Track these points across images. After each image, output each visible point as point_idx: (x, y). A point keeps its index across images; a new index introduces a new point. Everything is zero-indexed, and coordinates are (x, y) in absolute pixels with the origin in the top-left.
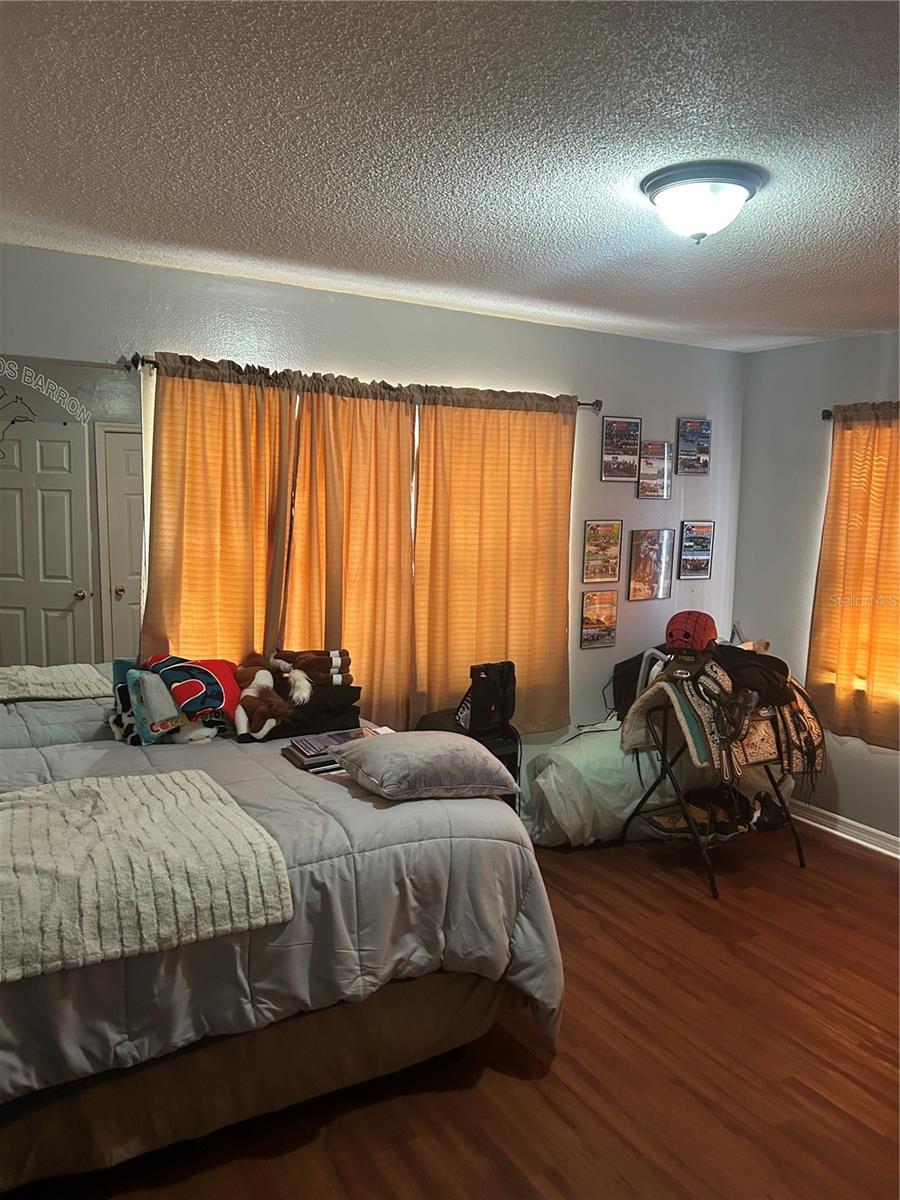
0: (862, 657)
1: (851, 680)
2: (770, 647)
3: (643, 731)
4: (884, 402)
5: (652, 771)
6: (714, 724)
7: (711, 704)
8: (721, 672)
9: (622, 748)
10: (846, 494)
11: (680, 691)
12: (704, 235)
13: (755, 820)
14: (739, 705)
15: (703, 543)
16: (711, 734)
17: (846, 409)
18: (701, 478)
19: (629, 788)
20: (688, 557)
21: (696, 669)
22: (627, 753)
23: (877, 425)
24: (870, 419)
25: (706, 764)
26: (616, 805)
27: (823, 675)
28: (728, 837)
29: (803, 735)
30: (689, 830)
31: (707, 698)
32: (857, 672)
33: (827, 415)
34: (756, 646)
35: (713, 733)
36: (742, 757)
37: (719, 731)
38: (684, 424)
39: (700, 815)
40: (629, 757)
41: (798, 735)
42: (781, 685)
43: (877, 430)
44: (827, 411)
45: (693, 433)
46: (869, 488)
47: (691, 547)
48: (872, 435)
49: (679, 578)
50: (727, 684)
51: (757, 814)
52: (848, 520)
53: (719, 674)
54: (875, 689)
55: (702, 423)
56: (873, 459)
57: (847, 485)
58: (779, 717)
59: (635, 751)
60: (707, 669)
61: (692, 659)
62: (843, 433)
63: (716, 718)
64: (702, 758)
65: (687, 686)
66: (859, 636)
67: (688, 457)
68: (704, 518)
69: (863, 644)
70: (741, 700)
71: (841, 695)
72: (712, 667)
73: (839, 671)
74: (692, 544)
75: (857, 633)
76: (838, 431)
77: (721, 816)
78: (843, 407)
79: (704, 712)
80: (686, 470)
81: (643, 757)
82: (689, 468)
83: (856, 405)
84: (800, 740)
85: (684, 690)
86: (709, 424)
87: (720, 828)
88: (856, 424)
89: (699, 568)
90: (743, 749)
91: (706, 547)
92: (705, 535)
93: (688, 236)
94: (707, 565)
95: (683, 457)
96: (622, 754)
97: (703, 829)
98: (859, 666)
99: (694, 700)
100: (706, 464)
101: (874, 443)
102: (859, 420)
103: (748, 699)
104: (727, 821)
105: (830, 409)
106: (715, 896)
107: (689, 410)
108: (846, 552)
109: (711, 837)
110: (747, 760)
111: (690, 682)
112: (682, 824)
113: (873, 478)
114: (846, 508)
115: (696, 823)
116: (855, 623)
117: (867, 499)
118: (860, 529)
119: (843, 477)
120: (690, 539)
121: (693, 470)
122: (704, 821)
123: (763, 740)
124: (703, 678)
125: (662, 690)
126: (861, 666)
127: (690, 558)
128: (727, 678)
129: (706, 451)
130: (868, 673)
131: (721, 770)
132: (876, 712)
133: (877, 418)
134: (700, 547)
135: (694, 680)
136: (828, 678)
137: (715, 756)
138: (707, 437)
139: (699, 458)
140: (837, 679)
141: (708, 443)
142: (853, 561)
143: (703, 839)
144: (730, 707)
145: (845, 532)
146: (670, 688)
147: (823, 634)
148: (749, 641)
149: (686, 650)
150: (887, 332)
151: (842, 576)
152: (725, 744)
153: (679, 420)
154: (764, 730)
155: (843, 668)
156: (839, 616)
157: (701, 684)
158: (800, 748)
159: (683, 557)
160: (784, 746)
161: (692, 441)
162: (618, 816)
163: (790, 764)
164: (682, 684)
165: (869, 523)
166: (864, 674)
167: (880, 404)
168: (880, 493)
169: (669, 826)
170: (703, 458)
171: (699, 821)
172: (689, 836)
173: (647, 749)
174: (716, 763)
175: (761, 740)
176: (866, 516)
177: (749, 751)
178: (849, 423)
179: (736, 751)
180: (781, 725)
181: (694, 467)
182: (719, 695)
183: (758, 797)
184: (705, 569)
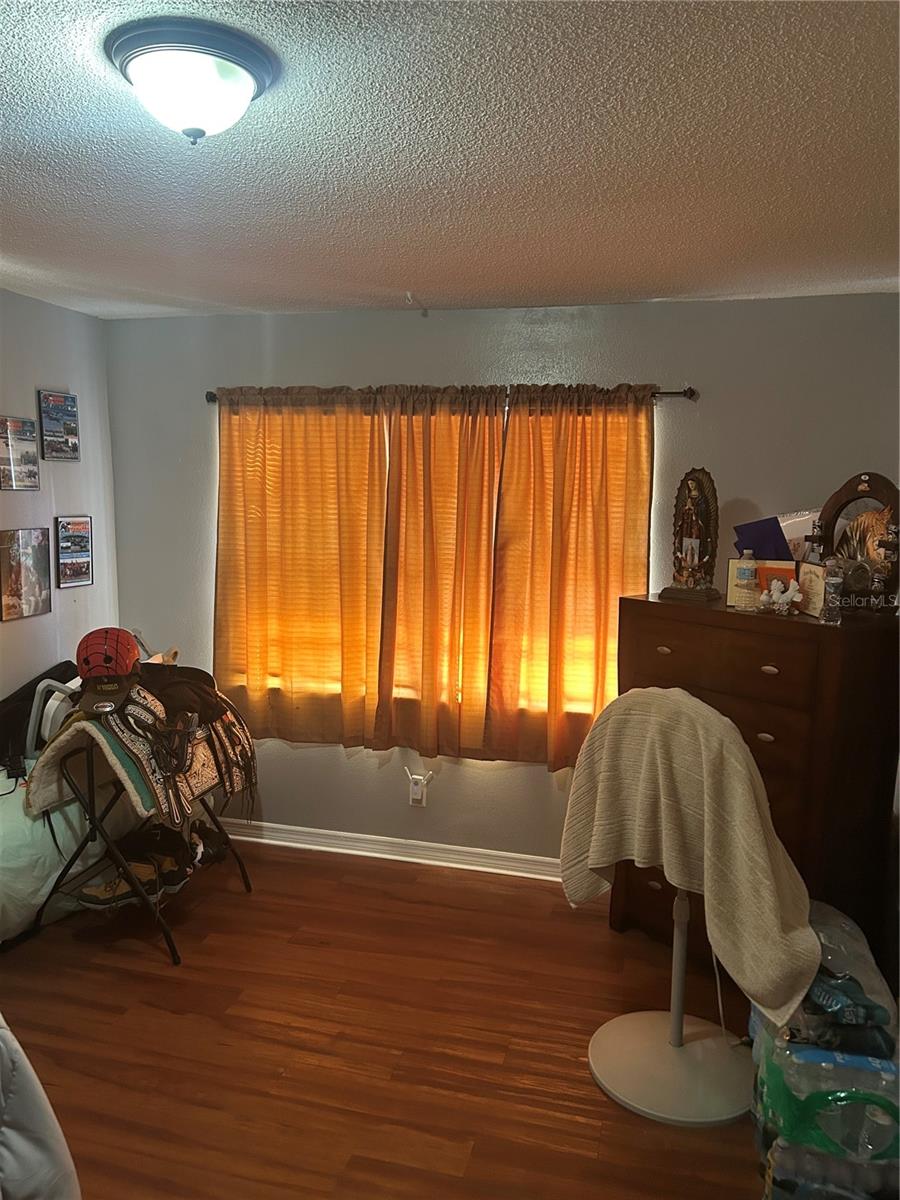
0: (274, 654)
1: (264, 679)
2: (178, 656)
3: (54, 787)
4: (272, 388)
5: (69, 833)
6: (153, 761)
7: (146, 738)
8: (150, 698)
9: (27, 814)
10: (240, 484)
11: (107, 728)
12: (201, 133)
13: (199, 856)
14: (177, 732)
15: (81, 543)
16: (153, 774)
17: (231, 392)
18: (72, 465)
19: (44, 862)
20: (67, 561)
21: (122, 697)
22: (35, 819)
23: (266, 412)
24: (257, 405)
25: (152, 811)
26: (30, 890)
27: (235, 678)
28: (178, 887)
29: (238, 749)
30: (135, 892)
31: (140, 731)
32: (270, 670)
33: (211, 398)
34: (166, 659)
35: (154, 771)
36: (187, 791)
37: (160, 768)
38: (46, 397)
39: (144, 872)
40: (40, 823)
41: (234, 750)
42: (214, 700)
43: (267, 417)
44: (212, 393)
45: (56, 408)
46: (263, 478)
47: (69, 548)
48: (262, 421)
49: (59, 587)
50: (159, 709)
51: (200, 849)
52: (245, 511)
53: (149, 700)
54: (295, 685)
55: (66, 398)
56: (265, 447)
57: (240, 474)
58: (214, 736)
59: (46, 815)
60: (134, 695)
61: (115, 687)
62: (230, 419)
63: (155, 754)
64: (148, 804)
65: (114, 721)
66: (269, 632)
67: (55, 439)
68: (79, 513)
69: (273, 640)
70: (180, 726)
71: (255, 696)
72: (139, 694)
73: (250, 671)
74: (69, 544)
75: (267, 630)
76: (225, 415)
77: (169, 865)
78: (228, 390)
79: (141, 749)
80: (54, 454)
81: (56, 817)
82: (57, 451)
83: (241, 388)
84: (236, 756)
85: (111, 727)
86: (74, 399)
87: (167, 879)
88: (242, 408)
89: (81, 572)
90: (187, 781)
91: (85, 546)
92: (83, 533)
93: (179, 130)
94: (88, 568)
95: (49, 438)
96: (29, 822)
97: (152, 887)
98: (270, 664)
99: (126, 736)
100: (75, 448)
101: (264, 430)
102: (246, 404)
103: (188, 722)
104: (176, 869)
105: (214, 390)
106: (176, 961)
107: (51, 383)
108: (246, 546)
109: (160, 893)
110: (193, 794)
111: (115, 716)
112: (124, 888)
113: (268, 467)
114: (242, 499)
115: (141, 882)
116: (263, 618)
117: (263, 490)
118: (259, 521)
119: (234, 466)
120: (67, 539)
121: (62, 455)
122: (150, 878)
123: (204, 764)
124: (131, 708)
125: (83, 731)
126: (274, 664)
127: (69, 561)
128: (158, 703)
129: (73, 432)
130: (283, 670)
131: (170, 813)
132: (297, 708)
133: (265, 404)
134: (78, 548)
135: (120, 712)
136: (240, 680)
137: (162, 799)
138: (74, 415)
139: (67, 440)
140: (248, 679)
141: (76, 422)
142: (255, 555)
143: (153, 899)
144: (169, 736)
145: (242, 524)
146: (94, 728)
147: (231, 634)
148: (157, 653)
149: (106, 677)
150: (266, 313)
151: (244, 572)
152: (170, 783)
153: (39, 392)
154: (202, 753)
155: (255, 668)
156: (245, 614)
157: (130, 715)
158: (238, 766)
159: (61, 561)
160: (223, 766)
161: (58, 420)
162: (33, 902)
163: (232, 785)
164: (107, 720)
165: (268, 515)
166: (278, 671)
167: (267, 389)
168: (276, 483)
169: (108, 896)
170: (72, 440)
171: (145, 879)
172: (134, 900)
173: (60, 805)
174: (163, 807)
175: (203, 767)
176: (263, 507)
177: (193, 782)
178: (236, 408)
179: (182, 786)
180: (217, 743)
181: (64, 451)
182: (154, 725)
183: (193, 829)
184: (86, 573)
